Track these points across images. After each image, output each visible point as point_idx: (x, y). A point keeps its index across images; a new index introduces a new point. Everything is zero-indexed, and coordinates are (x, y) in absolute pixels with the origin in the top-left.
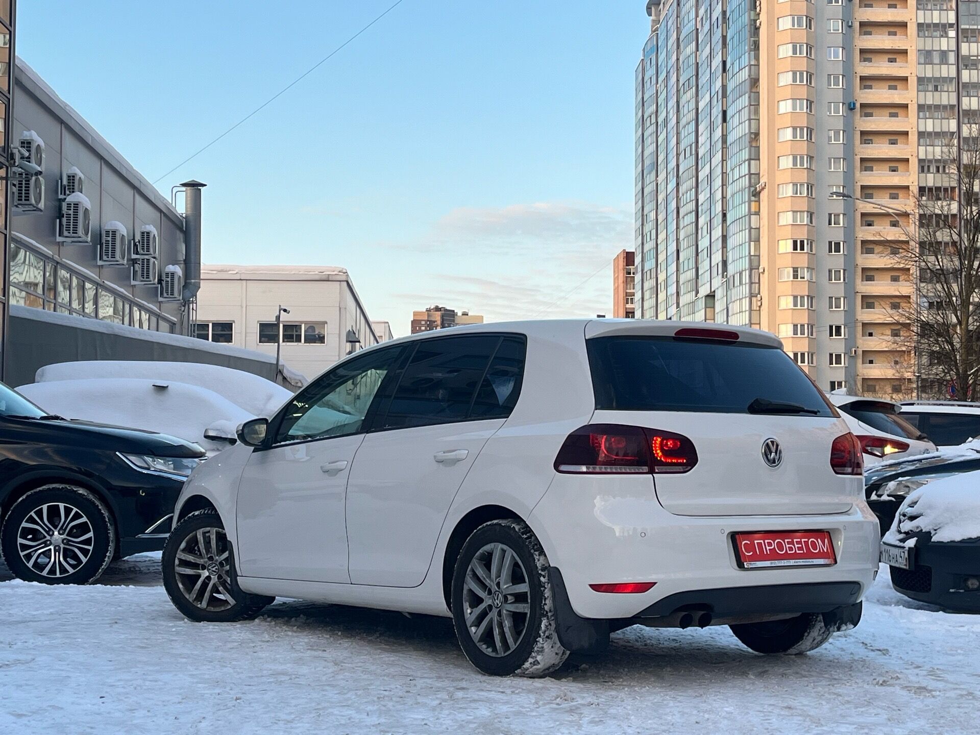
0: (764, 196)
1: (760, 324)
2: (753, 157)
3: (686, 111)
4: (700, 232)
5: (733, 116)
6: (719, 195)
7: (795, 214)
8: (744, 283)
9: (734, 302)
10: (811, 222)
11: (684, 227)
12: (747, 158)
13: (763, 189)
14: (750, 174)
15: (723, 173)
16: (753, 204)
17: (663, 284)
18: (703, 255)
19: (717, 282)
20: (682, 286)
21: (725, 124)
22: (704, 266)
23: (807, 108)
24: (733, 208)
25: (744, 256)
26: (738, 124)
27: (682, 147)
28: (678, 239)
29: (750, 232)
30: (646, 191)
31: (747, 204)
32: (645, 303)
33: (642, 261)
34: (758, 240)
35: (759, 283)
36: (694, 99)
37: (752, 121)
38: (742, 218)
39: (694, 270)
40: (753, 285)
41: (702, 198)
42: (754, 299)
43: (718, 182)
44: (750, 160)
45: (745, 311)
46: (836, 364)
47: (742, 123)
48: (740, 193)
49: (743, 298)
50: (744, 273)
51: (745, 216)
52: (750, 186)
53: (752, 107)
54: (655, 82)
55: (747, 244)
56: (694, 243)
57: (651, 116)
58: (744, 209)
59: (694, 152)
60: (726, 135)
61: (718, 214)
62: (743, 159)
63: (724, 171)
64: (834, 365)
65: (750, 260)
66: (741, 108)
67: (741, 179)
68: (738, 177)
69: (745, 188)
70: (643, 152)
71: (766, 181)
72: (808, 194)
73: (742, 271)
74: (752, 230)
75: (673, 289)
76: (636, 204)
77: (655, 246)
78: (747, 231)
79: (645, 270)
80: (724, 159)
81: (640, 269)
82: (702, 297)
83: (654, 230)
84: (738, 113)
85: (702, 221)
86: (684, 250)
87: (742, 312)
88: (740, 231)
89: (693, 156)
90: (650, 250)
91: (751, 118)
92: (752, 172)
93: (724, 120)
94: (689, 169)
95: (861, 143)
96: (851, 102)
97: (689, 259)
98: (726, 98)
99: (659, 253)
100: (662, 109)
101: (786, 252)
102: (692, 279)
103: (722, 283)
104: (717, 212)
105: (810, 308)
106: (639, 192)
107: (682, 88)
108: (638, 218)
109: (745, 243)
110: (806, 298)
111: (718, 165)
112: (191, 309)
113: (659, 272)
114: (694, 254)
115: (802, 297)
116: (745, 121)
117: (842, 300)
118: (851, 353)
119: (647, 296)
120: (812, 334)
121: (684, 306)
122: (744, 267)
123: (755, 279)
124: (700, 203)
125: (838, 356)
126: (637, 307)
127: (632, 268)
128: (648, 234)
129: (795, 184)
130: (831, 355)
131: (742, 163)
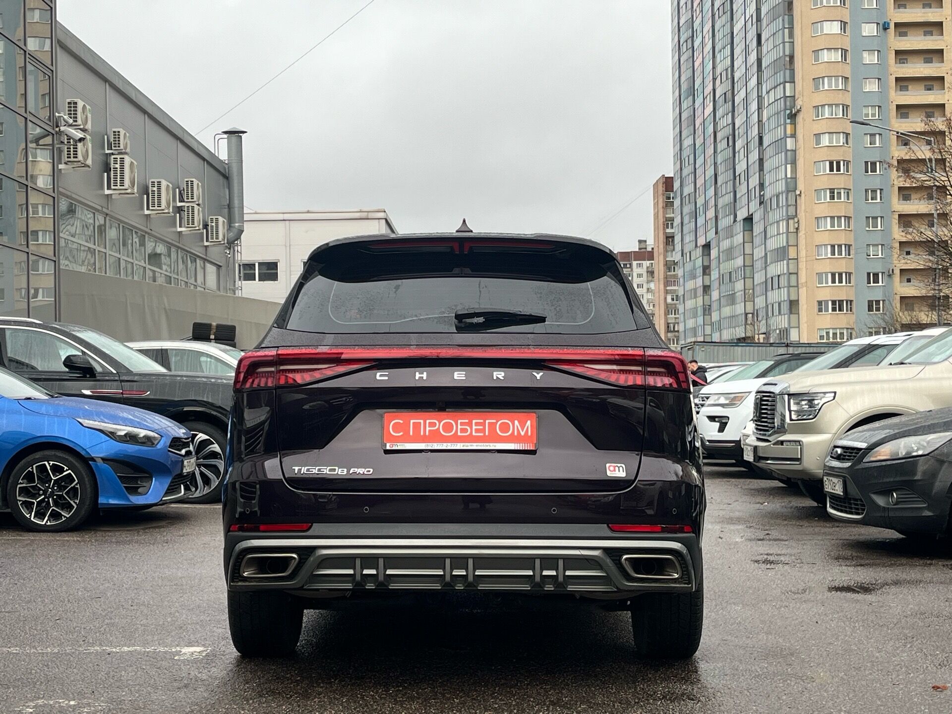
0: (800, 119)
1: (797, 246)
2: (787, 80)
3: (721, 35)
4: (737, 155)
5: (768, 39)
6: (755, 118)
7: (831, 135)
8: (781, 205)
9: (771, 224)
10: (847, 143)
11: (721, 151)
12: (782, 81)
13: (799, 111)
14: (785, 97)
15: (758, 96)
16: (789, 127)
17: (701, 208)
18: (741, 179)
19: (754, 205)
20: (720, 211)
21: (759, 48)
22: (742, 190)
23: (841, 29)
24: (769, 131)
25: (780, 178)
26: (772, 48)
27: (718, 71)
28: (715, 164)
29: (786, 154)
30: (684, 116)
31: (783, 127)
32: (684, 228)
33: (681, 185)
34: (794, 163)
35: (796, 206)
36: (729, 23)
37: (786, 44)
38: (778, 140)
39: (732, 194)
40: (790, 208)
41: (738, 122)
42: (791, 222)
43: (754, 106)
44: (784, 83)
45: (783, 234)
46: (874, 283)
47: (776, 46)
48: (776, 115)
49: (780, 221)
50: (781, 195)
51: (781, 139)
52: (785, 109)
53: (786, 31)
54: (690, 7)
55: (783, 167)
56: (732, 167)
57: (686, 41)
58: (780, 133)
59: (729, 76)
60: (761, 59)
61: (754, 137)
62: (778, 83)
63: (760, 94)
64: (872, 284)
65: (787, 183)
66: (775, 31)
67: (776, 102)
68: (773, 101)
69: (781, 111)
70: (680, 77)
71: (801, 103)
72: (843, 115)
73: (779, 193)
74: (789, 153)
75: (711, 213)
76: (674, 129)
77: (693, 171)
78: (783, 153)
79: (684, 196)
80: (760, 82)
81: (679, 194)
82: (740, 221)
83: (692, 155)
84: (772, 37)
85: (739, 144)
86: (721, 174)
87: (780, 234)
88: (776, 154)
89: (729, 80)
90: (689, 175)
91: (786, 41)
92: (788, 94)
93: (759, 43)
94: (725, 94)
95: (896, 63)
96: (885, 22)
97: (726, 183)
98: (760, 21)
99: (697, 177)
100: (698, 34)
101: (822, 173)
102: (730, 203)
103: (760, 206)
104: (753, 136)
105: (847, 229)
106: (676, 117)
107: (717, 13)
108: (676, 143)
109: (781, 166)
110: (843, 219)
111: (753, 88)
112: (236, 251)
113: (697, 196)
114: (732, 177)
115: (839, 217)
116: (779, 44)
117: (879, 219)
118: (889, 272)
119: (686, 220)
120: (849, 255)
121: (722, 230)
122: (780, 190)
123: (791, 201)
124: (736, 128)
125: (876, 275)
126: (677, 232)
127: (671, 193)
128: (687, 159)
129: (830, 105)
130: (869, 274)
131: (777, 86)
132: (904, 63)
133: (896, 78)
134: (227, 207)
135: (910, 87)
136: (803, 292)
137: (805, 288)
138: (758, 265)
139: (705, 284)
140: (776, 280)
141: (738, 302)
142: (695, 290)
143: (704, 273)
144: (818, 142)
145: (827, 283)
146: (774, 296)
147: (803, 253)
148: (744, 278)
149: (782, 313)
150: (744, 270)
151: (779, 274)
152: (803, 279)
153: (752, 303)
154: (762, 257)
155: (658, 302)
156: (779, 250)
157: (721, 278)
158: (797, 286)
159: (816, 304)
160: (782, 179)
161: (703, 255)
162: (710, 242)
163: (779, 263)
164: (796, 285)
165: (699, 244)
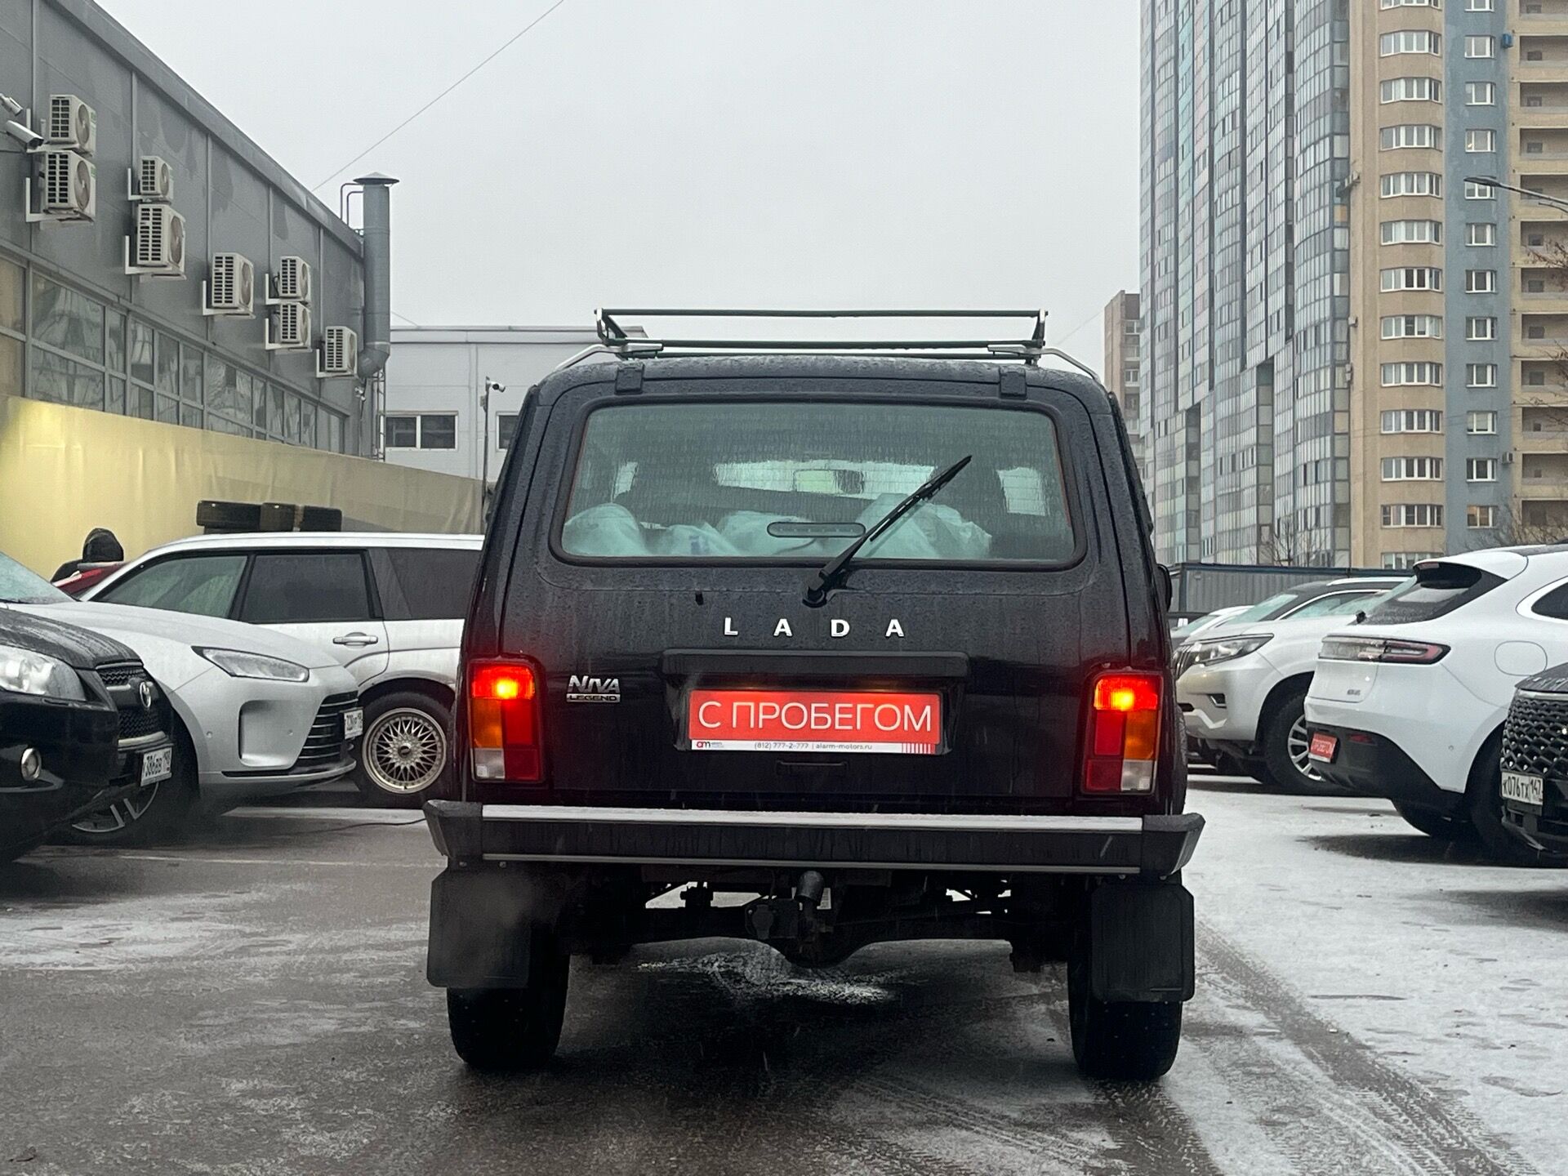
0: (1357, 196)
1: (1349, 411)
2: (1337, 130)
3: (1225, 55)
4: (1248, 257)
5: (1305, 61)
6: (1280, 194)
7: (1410, 224)
8: (1322, 342)
9: (1306, 374)
10: (1437, 239)
11: (1222, 250)
12: (1328, 131)
13: (1355, 183)
14: (1333, 159)
15: (1287, 158)
16: (1338, 209)
17: (1186, 346)
18: (1253, 299)
19: (1277, 341)
20: (1218, 351)
21: (1290, 76)
22: (1256, 315)
23: (1430, 46)
24: (1304, 216)
25: (1322, 296)
26: (1312, 75)
27: (1219, 115)
28: (1211, 271)
29: (1333, 256)
30: (1159, 191)
31: (1327, 209)
32: (1156, 379)
33: (1153, 308)
34: (1346, 271)
35: (1348, 343)
36: (1239, 34)
37: (1336, 69)
38: (1319, 233)
39: (1238, 322)
40: (1338, 347)
41: (1252, 200)
42: (1339, 371)
43: (1279, 174)
44: (1332, 135)
45: (1325, 390)
46: (1477, 477)
47: (1319, 73)
48: (1317, 190)
49: (1320, 368)
50: (1323, 326)
51: (1324, 230)
52: (1333, 180)
53: (1337, 47)
55: (1328, 278)
56: (1239, 278)
57: (1165, 65)
58: (1322, 219)
59: (1238, 125)
60: (1293, 95)
61: (1278, 227)
62: (1322, 135)
63: (1290, 155)
64: (1475, 479)
65: (1333, 304)
66: (1317, 48)
67: (1317, 168)
68: (1312, 165)
69: (1325, 183)
70: (1153, 125)
71: (1360, 169)
72: (1431, 192)
73: (1320, 322)
74: (1337, 253)
75: (1202, 356)
76: (1142, 212)
77: (1173, 284)
78: (1328, 255)
79: (1156, 326)
80: (1290, 133)
81: (1148, 322)
82: (1252, 368)
83: (1173, 257)
84: (1312, 58)
85: (1253, 237)
86: (1222, 288)
87: (1320, 392)
88: (1315, 256)
89: (1238, 130)
90: (1165, 290)
91: (1335, 64)
92: (1335, 156)
93: (1290, 68)
94: (1229, 153)
95: (1522, 105)
96: (1504, 35)
97: (1230, 304)
98: (1292, 30)
99: (1180, 294)
100: (1186, 53)
101: (1393, 290)
102: (1236, 338)
103: (1286, 343)
104: (1277, 224)
105: (1434, 384)
106: (1146, 193)
107: (1219, 15)
108: (1144, 237)
109: (1325, 275)
110: (1428, 368)
111: (1278, 144)
112: (376, 388)
113: (1180, 327)
114: (1239, 296)
115: (1421, 365)
116: (1325, 70)
117: (1489, 369)
118: (1504, 458)
119: (1160, 365)
120: (1438, 429)
121: (1221, 383)
122: (1322, 317)
123: (1341, 336)
124: (1248, 211)
125: (1482, 465)
126: (1144, 387)
127: (1136, 321)
128: (1163, 264)
129: (1409, 175)
130: (1470, 462)
131: (1320, 139)
132: (1535, 105)
133: (1522, 130)
134: (360, 312)
135: (1545, 147)
136: (1357, 488)
137: (1361, 484)
138: (1282, 444)
139: (1190, 474)
140: (1311, 469)
141: (1246, 505)
142: (1173, 484)
143: (1189, 457)
144: (1388, 237)
145: (1398, 475)
146: (1307, 497)
147: (1358, 425)
148: (1258, 465)
149: (1322, 524)
150: (1257, 449)
151: (1318, 458)
152: (1357, 468)
153: (1271, 508)
154: (1289, 431)
156: (1318, 420)
157: (1218, 465)
158: (1348, 480)
159: (1379, 510)
160: (1325, 298)
161: (1187, 426)
162: (1199, 404)
163: (1317, 440)
164: (1346, 477)
165: (1180, 407)
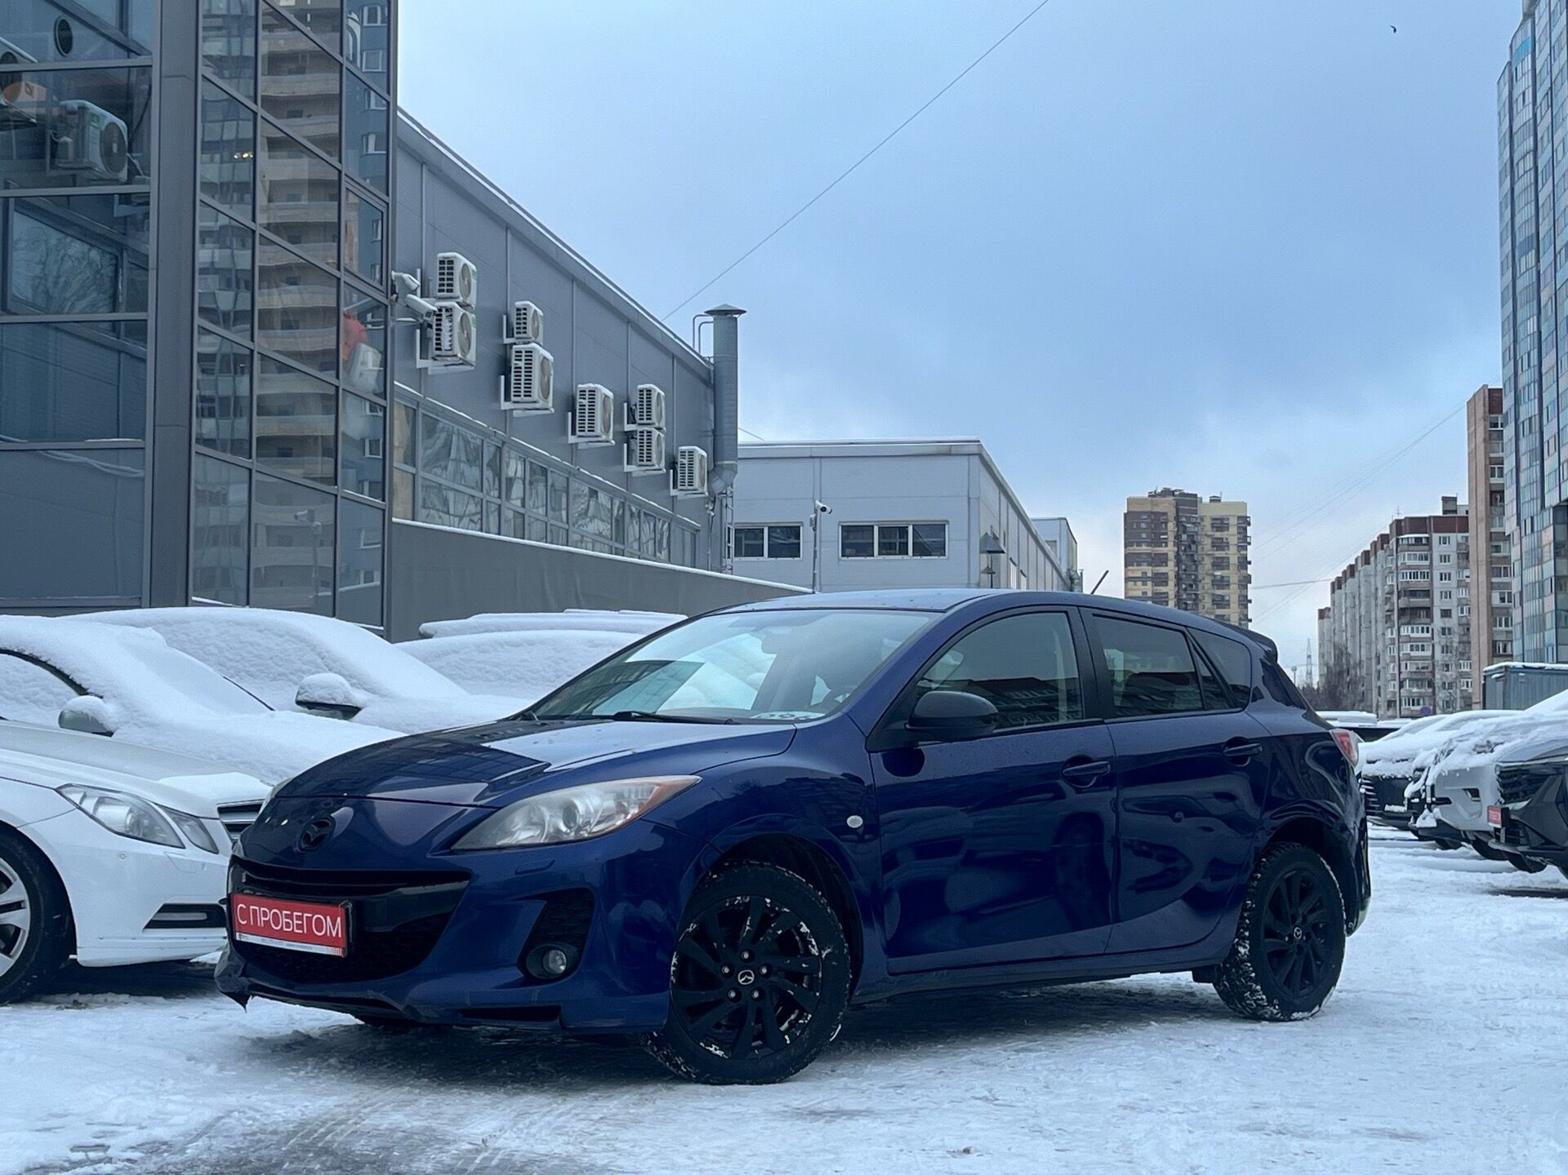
17: (1552, 441)
30: (1521, 283)
32: (1521, 475)
33: (1516, 403)
54: (1531, 100)
57: (1525, 158)
70: (1512, 219)
76: (1503, 306)
77: (1537, 377)
79: (1522, 418)
81: (1512, 418)
83: (1536, 350)
90: (1529, 385)
99: (1544, 389)
100: (1547, 143)
106: (1507, 287)
112: (724, 505)
113: (1545, 422)
119: (1524, 463)
126: (1508, 484)
127: (1500, 416)
128: (1525, 358)
134: (710, 434)
139: (1558, 574)
142: (1542, 583)
143: (1557, 555)
155: (1475, 605)
161: (1554, 524)
165: (1547, 505)
